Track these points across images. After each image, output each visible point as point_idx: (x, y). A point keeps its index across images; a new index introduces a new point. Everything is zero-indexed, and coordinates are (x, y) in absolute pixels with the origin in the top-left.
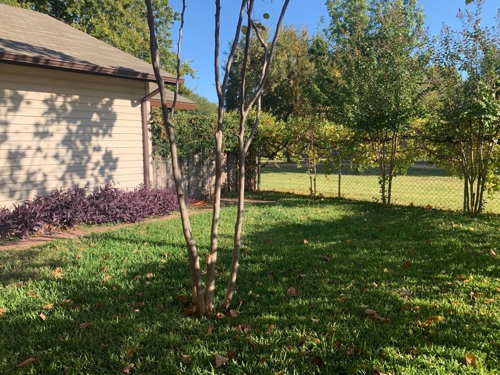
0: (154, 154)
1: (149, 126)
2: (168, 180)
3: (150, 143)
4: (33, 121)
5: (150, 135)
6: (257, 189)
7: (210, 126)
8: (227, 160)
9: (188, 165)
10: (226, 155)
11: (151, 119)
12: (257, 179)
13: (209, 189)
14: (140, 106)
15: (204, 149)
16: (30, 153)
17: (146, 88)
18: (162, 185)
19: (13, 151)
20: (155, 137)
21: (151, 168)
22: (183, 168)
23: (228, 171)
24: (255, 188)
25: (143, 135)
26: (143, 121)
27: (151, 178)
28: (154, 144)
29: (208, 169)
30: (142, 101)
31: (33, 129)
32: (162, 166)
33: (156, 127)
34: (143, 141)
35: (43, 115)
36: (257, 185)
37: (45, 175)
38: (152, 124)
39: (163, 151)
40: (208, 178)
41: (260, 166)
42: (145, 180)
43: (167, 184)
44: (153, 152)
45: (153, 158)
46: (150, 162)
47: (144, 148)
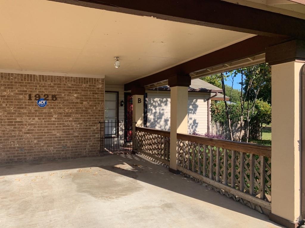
0: (212, 121)
1: (210, 109)
2: (217, 132)
3: (210, 116)
5: (210, 113)
6: (260, 139)
7: (237, 109)
8: (244, 124)
9: (226, 126)
10: (244, 122)
11: (211, 106)
12: (260, 134)
13: (235, 137)
14: (207, 101)
15: (233, 119)
17: (210, 95)
18: (214, 134)
20: (212, 114)
21: (210, 126)
22: (223, 127)
23: (245, 130)
25: (208, 113)
26: (208, 108)
27: (210, 130)
28: (212, 117)
29: (235, 128)
30: (208, 100)
32: (215, 126)
33: (213, 110)
34: (208, 115)
36: (260, 137)
38: (211, 108)
39: (215, 119)
40: (235, 132)
41: (262, 128)
42: (208, 131)
43: (217, 134)
45: (211, 122)
46: (210, 124)
47: (208, 118)
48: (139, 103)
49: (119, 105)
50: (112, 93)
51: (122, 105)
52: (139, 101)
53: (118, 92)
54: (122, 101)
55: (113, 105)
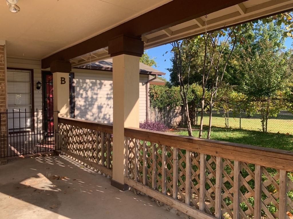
0: (150, 107)
1: (149, 94)
2: (155, 118)
3: (149, 101)
4: (106, 93)
5: (149, 98)
6: (196, 124)
7: (175, 93)
8: (181, 110)
9: (164, 112)
10: (181, 107)
11: (150, 91)
12: (196, 119)
13: (173, 124)
14: (145, 85)
15: (171, 104)
16: (105, 106)
17: (148, 77)
18: (153, 121)
19: (99, 105)
20: (151, 99)
21: (149, 113)
22: (162, 113)
23: (182, 115)
24: (195, 124)
25: (146, 98)
26: (146, 92)
27: (149, 117)
28: (151, 102)
29: (173, 114)
30: (146, 83)
31: (106, 96)
32: (153, 112)
33: (152, 94)
34: (146, 101)
35: (110, 90)
36: (196, 122)
37: (109, 115)
38: (150, 93)
39: (154, 105)
40: (173, 118)
41: (197, 113)
42: (146, 118)
43: (155, 120)
44: (150, 105)
45: (150, 109)
46: (149, 110)
47: (146, 104)
48: (62, 83)
49: (35, 87)
50: (23, 71)
51: (38, 88)
52: (62, 81)
53: (32, 71)
54: (39, 83)
55: (26, 87)
